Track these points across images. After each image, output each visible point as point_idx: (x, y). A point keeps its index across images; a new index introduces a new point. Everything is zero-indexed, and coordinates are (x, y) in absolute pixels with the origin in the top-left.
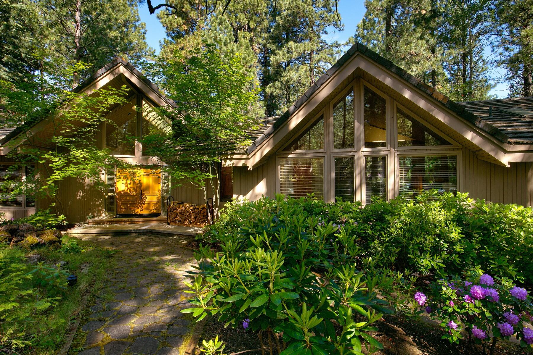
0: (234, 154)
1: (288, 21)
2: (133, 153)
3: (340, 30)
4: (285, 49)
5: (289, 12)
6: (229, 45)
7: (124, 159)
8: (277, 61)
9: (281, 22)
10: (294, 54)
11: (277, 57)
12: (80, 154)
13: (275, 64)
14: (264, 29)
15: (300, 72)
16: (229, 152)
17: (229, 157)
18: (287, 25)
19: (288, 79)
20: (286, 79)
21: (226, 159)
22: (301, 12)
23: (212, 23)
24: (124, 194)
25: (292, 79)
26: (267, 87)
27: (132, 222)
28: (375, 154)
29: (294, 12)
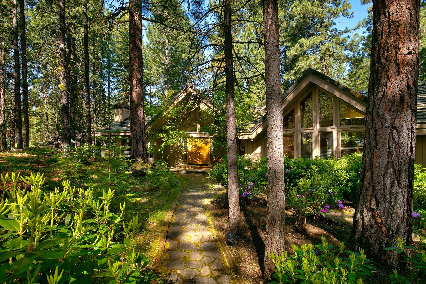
0: (243, 132)
1: (300, 22)
2: (195, 131)
3: (350, 17)
4: (297, 45)
5: (301, 15)
6: (254, 51)
7: (191, 135)
8: (291, 55)
9: (294, 25)
10: (305, 47)
11: (292, 52)
12: (173, 133)
13: (290, 57)
14: (283, 29)
15: (309, 61)
16: (241, 132)
17: (241, 134)
18: (299, 26)
19: (300, 68)
20: (298, 68)
21: (240, 135)
22: (311, 13)
23: (243, 38)
24: (191, 153)
25: (303, 67)
26: (285, 75)
27: (195, 168)
28: (323, 131)
29: (304, 15)
